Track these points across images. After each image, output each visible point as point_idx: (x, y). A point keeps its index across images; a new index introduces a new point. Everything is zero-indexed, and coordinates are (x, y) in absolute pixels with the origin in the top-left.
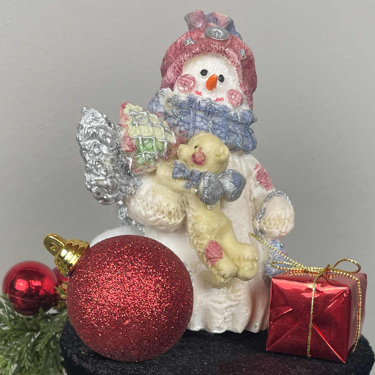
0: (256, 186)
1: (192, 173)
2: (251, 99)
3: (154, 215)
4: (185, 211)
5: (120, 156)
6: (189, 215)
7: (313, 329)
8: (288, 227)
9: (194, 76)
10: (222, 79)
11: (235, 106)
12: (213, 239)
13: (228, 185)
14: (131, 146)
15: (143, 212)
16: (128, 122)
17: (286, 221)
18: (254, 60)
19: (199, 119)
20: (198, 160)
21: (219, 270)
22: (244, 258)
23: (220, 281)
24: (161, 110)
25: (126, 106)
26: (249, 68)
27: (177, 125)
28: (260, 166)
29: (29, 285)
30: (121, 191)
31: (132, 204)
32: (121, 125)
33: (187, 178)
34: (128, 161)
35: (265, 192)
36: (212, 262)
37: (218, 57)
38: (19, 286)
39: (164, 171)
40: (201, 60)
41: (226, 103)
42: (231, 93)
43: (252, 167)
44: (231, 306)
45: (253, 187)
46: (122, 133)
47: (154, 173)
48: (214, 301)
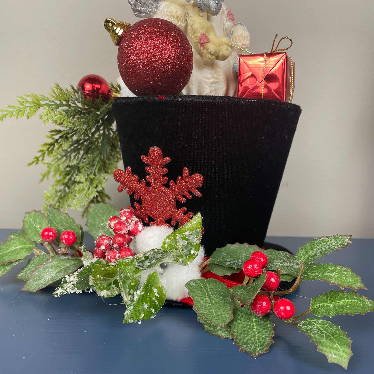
0: (227, 21)
8: (248, 42)
12: (204, 32)
21: (208, 50)
22: (222, 43)
23: (209, 57)
28: (229, 9)
29: (93, 86)
35: (232, 24)
48: (204, 77)
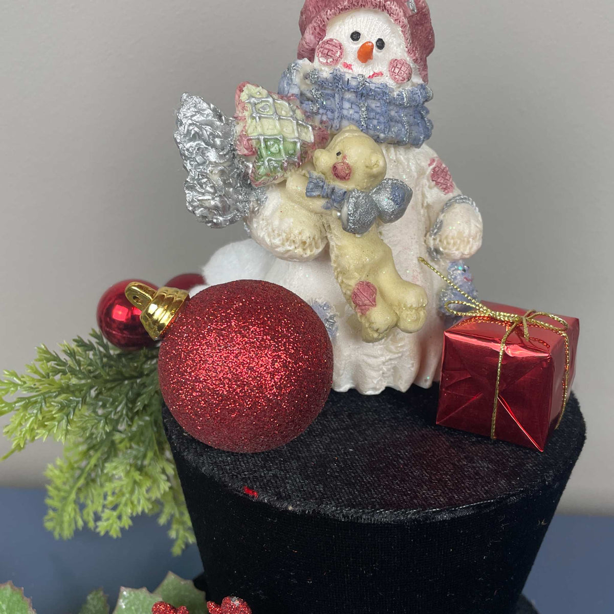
1: (333, 190)
2: (425, 67)
3: (283, 244)
4: (326, 237)
5: (236, 161)
6: (332, 243)
7: (500, 406)
9: (341, 41)
10: (381, 44)
11: (400, 83)
12: (364, 278)
14: (250, 148)
15: (267, 240)
16: (246, 114)
17: (471, 240)
18: (429, 12)
19: (347, 105)
20: (341, 172)
21: (371, 322)
22: (405, 306)
24: (295, 91)
25: (245, 89)
26: (422, 24)
27: (317, 113)
28: (436, 159)
30: (238, 210)
32: (236, 118)
33: (327, 197)
34: (247, 167)
36: (362, 310)
38: (117, 314)
39: (296, 184)
40: (352, 17)
41: (387, 80)
42: (394, 64)
43: (425, 164)
45: (426, 189)
46: (238, 129)
47: (283, 183)
48: (366, 355)
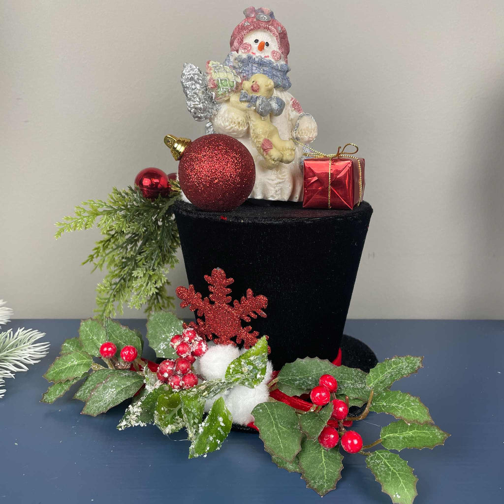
0: (292, 111)
1: (252, 97)
2: (286, 58)
3: (230, 125)
4: (248, 122)
5: (207, 91)
6: (251, 125)
7: (332, 191)
8: (314, 134)
9: (250, 44)
10: (267, 44)
11: (277, 61)
12: (266, 137)
13: (274, 105)
14: (214, 84)
15: (222, 124)
16: (212, 71)
17: (312, 131)
18: (287, 33)
19: (254, 68)
20: (256, 89)
21: (271, 156)
22: (285, 148)
23: (272, 163)
24: (232, 64)
25: (210, 62)
26: (284, 39)
27: (241, 73)
28: (294, 98)
29: (151, 181)
30: (209, 112)
31: (216, 121)
32: (207, 73)
33: (248, 101)
34: (212, 94)
35: (298, 114)
36: (266, 152)
37: (265, 31)
38: (145, 183)
39: (234, 98)
40: (254, 34)
41: (271, 58)
42: (273, 52)
43: (289, 99)
44: (280, 183)
45: (290, 112)
46: (208, 78)
47: (228, 101)
48: (269, 179)
